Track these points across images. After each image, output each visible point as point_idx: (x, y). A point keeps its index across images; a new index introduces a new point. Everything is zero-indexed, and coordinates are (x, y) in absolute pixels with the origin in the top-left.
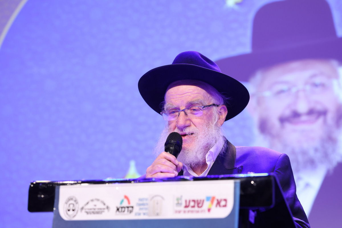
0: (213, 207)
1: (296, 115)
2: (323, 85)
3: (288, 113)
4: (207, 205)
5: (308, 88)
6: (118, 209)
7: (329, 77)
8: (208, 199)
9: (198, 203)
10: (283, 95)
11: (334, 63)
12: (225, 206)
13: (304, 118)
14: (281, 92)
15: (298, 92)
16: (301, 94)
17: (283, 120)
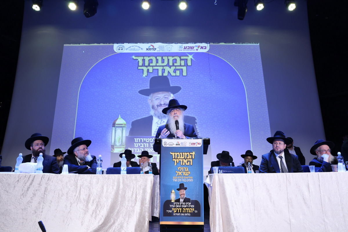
0: (198, 145)
1: (161, 105)
2: (167, 98)
3: (159, 104)
4: (196, 144)
5: (164, 98)
6: (176, 145)
7: (169, 96)
8: (196, 143)
9: (194, 144)
10: (158, 100)
11: (170, 93)
12: (200, 144)
13: (163, 106)
14: (157, 99)
15: (161, 99)
16: (162, 100)
17: (158, 106)
